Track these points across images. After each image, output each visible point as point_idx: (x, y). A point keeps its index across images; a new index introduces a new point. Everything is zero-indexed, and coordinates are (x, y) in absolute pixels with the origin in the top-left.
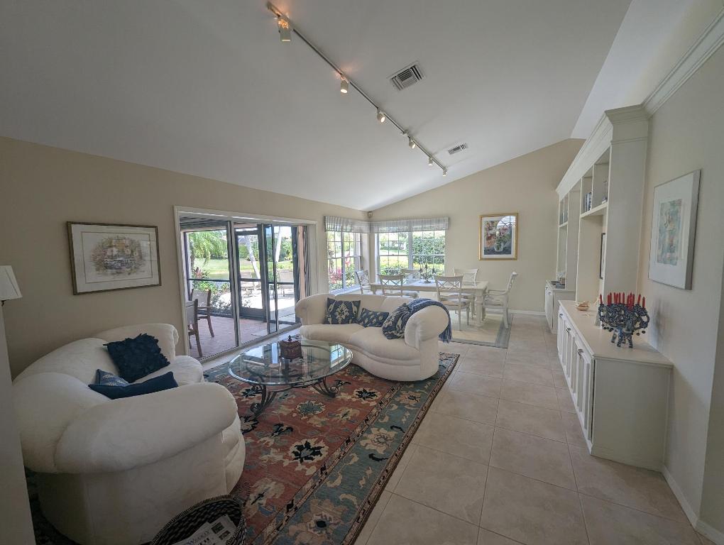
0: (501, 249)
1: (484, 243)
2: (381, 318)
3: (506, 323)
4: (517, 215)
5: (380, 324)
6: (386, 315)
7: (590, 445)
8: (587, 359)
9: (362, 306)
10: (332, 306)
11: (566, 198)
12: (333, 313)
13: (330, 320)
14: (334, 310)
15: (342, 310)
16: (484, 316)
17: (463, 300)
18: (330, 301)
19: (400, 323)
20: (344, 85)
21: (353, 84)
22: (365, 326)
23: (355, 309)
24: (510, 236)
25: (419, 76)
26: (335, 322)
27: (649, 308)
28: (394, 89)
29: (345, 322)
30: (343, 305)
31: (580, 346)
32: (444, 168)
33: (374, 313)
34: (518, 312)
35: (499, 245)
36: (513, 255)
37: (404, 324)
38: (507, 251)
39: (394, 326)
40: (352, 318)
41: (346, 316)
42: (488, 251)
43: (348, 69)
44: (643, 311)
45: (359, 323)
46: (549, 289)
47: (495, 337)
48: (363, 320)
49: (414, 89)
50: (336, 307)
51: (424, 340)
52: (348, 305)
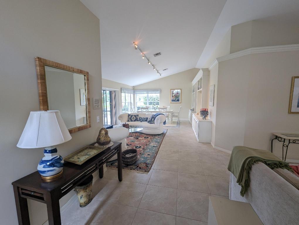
0: (177, 100)
1: (172, 98)
2: (146, 119)
3: (179, 122)
4: (181, 90)
5: (146, 121)
6: (147, 118)
7: (198, 140)
8: (198, 123)
9: (139, 116)
10: (130, 116)
11: (194, 85)
12: (131, 119)
13: (130, 120)
14: (131, 118)
15: (133, 118)
16: (172, 120)
17: (167, 115)
18: (129, 115)
19: (153, 119)
20: (143, 56)
21: (145, 56)
22: (141, 122)
23: (137, 117)
24: (179, 96)
25: (160, 54)
26: (131, 121)
27: (209, 111)
28: (154, 57)
29: (134, 121)
30: (133, 116)
31: (196, 121)
32: (160, 74)
33: (144, 118)
34: (181, 119)
35: (176, 99)
36: (180, 102)
37: (154, 119)
38: (178, 100)
39: (152, 120)
40: (136, 120)
41: (135, 119)
42: (172, 101)
43: (144, 53)
44: (207, 112)
45: (139, 121)
46: (190, 111)
47: (176, 125)
48: (140, 120)
49: (158, 57)
50: (131, 117)
51: (160, 123)
52: (135, 116)
